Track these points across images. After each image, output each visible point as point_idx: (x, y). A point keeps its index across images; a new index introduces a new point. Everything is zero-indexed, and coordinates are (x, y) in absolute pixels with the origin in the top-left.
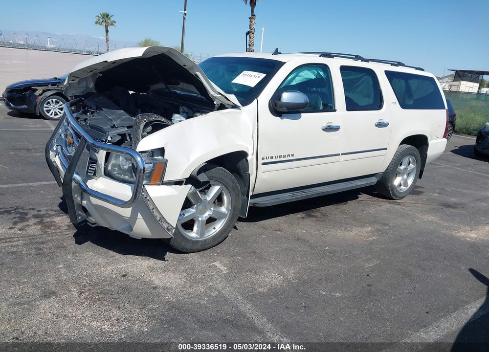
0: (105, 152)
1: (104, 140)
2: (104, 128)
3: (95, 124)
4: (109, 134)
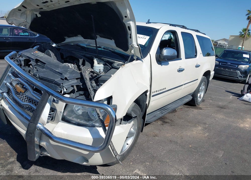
0: (65, 104)
1: (60, 91)
2: (55, 80)
3: (45, 77)
4: (64, 86)
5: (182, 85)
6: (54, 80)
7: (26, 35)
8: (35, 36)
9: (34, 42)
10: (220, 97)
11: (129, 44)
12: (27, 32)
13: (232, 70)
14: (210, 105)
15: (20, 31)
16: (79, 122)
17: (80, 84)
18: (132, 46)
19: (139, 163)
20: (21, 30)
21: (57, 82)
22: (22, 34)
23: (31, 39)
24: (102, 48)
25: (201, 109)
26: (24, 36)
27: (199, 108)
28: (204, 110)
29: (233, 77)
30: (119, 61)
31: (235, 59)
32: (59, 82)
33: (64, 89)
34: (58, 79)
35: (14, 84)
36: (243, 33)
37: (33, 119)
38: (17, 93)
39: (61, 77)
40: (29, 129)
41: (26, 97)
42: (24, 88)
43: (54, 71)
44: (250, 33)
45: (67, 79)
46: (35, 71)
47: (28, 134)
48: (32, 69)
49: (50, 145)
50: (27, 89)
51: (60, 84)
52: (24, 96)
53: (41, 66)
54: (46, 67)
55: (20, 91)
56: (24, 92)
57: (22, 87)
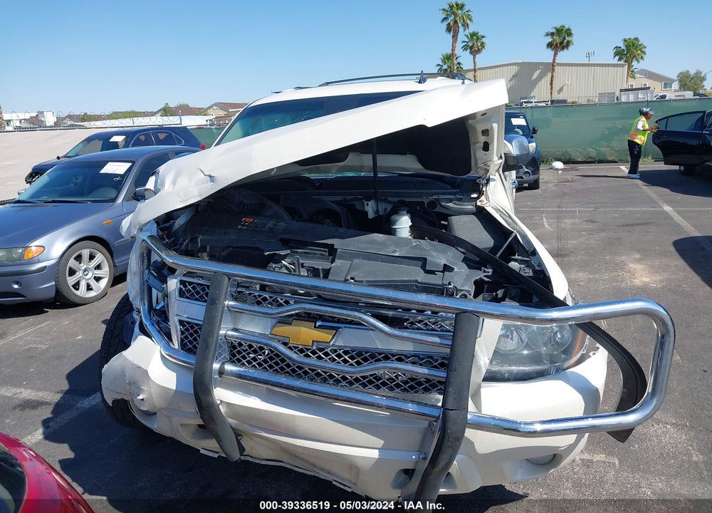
2: (419, 279)
4: (459, 288)
17: (489, 272)
21: (429, 284)
30: (442, 195)
32: (435, 282)
33: (463, 295)
34: (421, 277)
35: (255, 327)
36: (445, 67)
37: (455, 399)
38: (290, 348)
39: (424, 267)
40: (451, 428)
41: (339, 352)
42: (320, 327)
43: (383, 256)
44: (459, 63)
45: (451, 269)
46: (304, 272)
47: (449, 444)
48: (295, 271)
49: (470, 457)
50: (337, 329)
51: (443, 285)
52: (328, 350)
53: (315, 254)
54: (343, 254)
55: (313, 341)
56: (331, 341)
57: (315, 327)
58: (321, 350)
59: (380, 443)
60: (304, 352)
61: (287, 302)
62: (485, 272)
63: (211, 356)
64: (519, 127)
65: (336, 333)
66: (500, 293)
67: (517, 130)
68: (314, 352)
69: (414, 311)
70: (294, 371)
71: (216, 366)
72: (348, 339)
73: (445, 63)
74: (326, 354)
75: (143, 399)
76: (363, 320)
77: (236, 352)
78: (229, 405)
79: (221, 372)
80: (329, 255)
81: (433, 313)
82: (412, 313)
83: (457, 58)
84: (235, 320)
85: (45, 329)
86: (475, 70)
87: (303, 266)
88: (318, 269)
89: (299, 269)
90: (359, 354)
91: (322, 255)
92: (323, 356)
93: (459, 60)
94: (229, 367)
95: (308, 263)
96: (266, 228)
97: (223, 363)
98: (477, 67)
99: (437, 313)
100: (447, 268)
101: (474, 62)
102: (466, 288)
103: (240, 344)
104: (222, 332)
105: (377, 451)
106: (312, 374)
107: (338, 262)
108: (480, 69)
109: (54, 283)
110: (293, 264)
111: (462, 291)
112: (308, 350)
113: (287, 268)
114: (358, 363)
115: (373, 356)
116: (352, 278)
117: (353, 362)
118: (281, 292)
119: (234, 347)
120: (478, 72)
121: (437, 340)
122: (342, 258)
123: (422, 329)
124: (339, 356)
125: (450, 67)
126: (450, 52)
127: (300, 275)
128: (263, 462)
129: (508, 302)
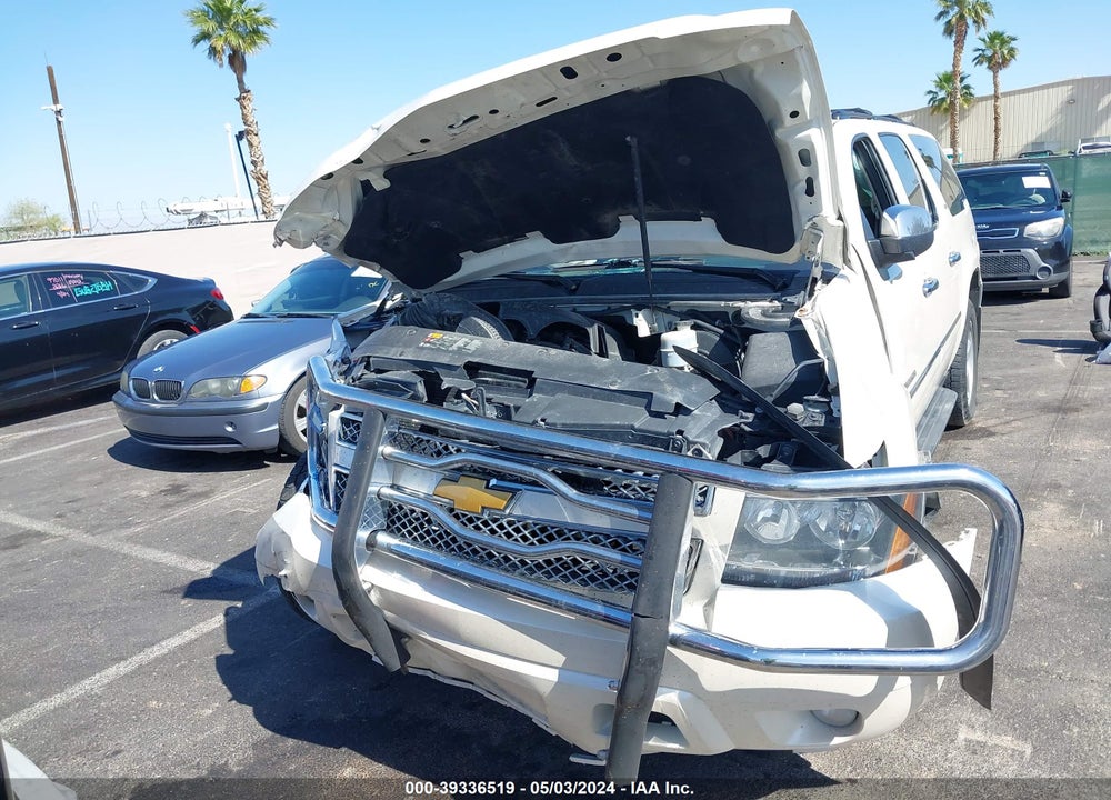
3: (580, 422)
4: (691, 439)
5: (938, 350)
6: (632, 427)
7: (103, 294)
8: (143, 288)
9: (146, 315)
10: (1022, 371)
11: (804, 219)
12: (106, 279)
13: (1001, 251)
14: (1007, 409)
15: (75, 282)
16: (789, 575)
17: (747, 418)
18: (814, 226)
19: (948, 702)
20: (75, 273)
21: (649, 432)
22: (87, 291)
23: (127, 305)
24: (635, 265)
25: (992, 434)
26: (94, 296)
27: (980, 429)
28: (1003, 434)
29: (1015, 278)
30: (752, 301)
31: (994, 203)
32: (659, 430)
33: (696, 449)
34: (642, 420)
35: (418, 486)
36: (942, 94)
37: (649, 600)
38: (457, 516)
39: (648, 407)
40: (643, 644)
41: (517, 524)
42: (495, 488)
43: (596, 390)
44: (967, 87)
45: (688, 412)
46: (491, 412)
47: (638, 667)
48: (478, 407)
49: (699, 698)
50: (514, 492)
51: (669, 434)
52: (504, 522)
53: (509, 385)
54: (544, 386)
55: (483, 508)
56: (506, 507)
57: (487, 487)
58: (495, 521)
59: (560, 659)
60: (473, 522)
61: (458, 451)
62: (742, 417)
63: (353, 521)
64: (1040, 191)
65: (512, 497)
66: (763, 451)
67: (1035, 196)
68: (486, 524)
69: (620, 471)
70: (460, 547)
71: (363, 534)
72: (529, 507)
73: (942, 88)
74: (501, 527)
75: (286, 576)
76: (541, 480)
77: (396, 517)
78: (382, 591)
79: (371, 544)
80: (527, 388)
81: (625, 471)
82: (619, 474)
83: (962, 79)
84: (395, 474)
85: (261, 488)
86: (996, 97)
87: (489, 400)
88: (509, 407)
89: (484, 406)
90: (543, 529)
91: (519, 387)
92: (513, 533)
93: (966, 82)
94: (383, 538)
95: (499, 397)
96: (455, 347)
97: (375, 532)
98: (1000, 91)
99: (632, 472)
100: (680, 409)
101: (996, 85)
102: (701, 440)
103: (401, 508)
104: (373, 489)
105: (557, 671)
106: (483, 553)
107: (536, 396)
108: (1005, 95)
109: (276, 427)
110: (476, 399)
111: (695, 443)
112: (478, 519)
113: (468, 404)
114: (541, 542)
115: (560, 533)
116: (543, 420)
117: (534, 540)
118: (458, 437)
119: (394, 511)
120: (1002, 102)
121: (635, 512)
122: (542, 391)
123: (629, 498)
124: (517, 530)
125: (949, 94)
126: (950, 69)
127: (484, 416)
128: (447, 682)
129: (775, 465)
